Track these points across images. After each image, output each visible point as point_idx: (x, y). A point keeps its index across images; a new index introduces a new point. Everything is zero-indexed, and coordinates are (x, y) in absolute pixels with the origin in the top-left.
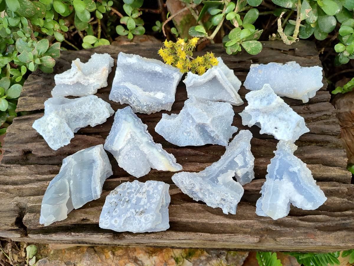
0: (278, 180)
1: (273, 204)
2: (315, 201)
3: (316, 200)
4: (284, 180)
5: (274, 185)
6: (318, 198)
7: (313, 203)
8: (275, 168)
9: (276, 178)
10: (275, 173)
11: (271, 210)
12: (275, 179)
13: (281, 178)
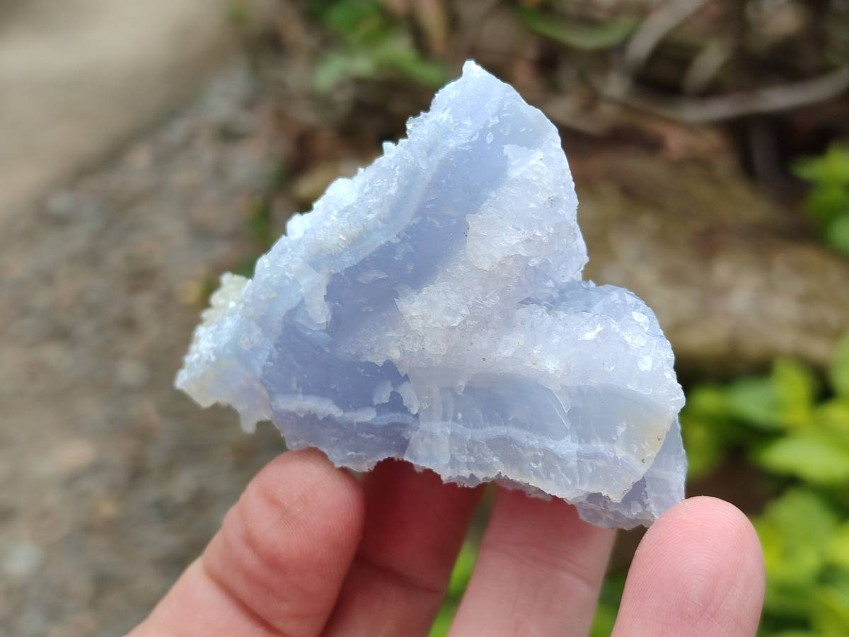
0: (408, 393)
1: (573, 414)
2: (490, 139)
3: (484, 132)
4: (396, 355)
5: (444, 418)
6: (468, 122)
7: (508, 149)
8: (329, 420)
9: (396, 404)
10: (368, 416)
11: (621, 430)
12: (405, 410)
13: (391, 372)
